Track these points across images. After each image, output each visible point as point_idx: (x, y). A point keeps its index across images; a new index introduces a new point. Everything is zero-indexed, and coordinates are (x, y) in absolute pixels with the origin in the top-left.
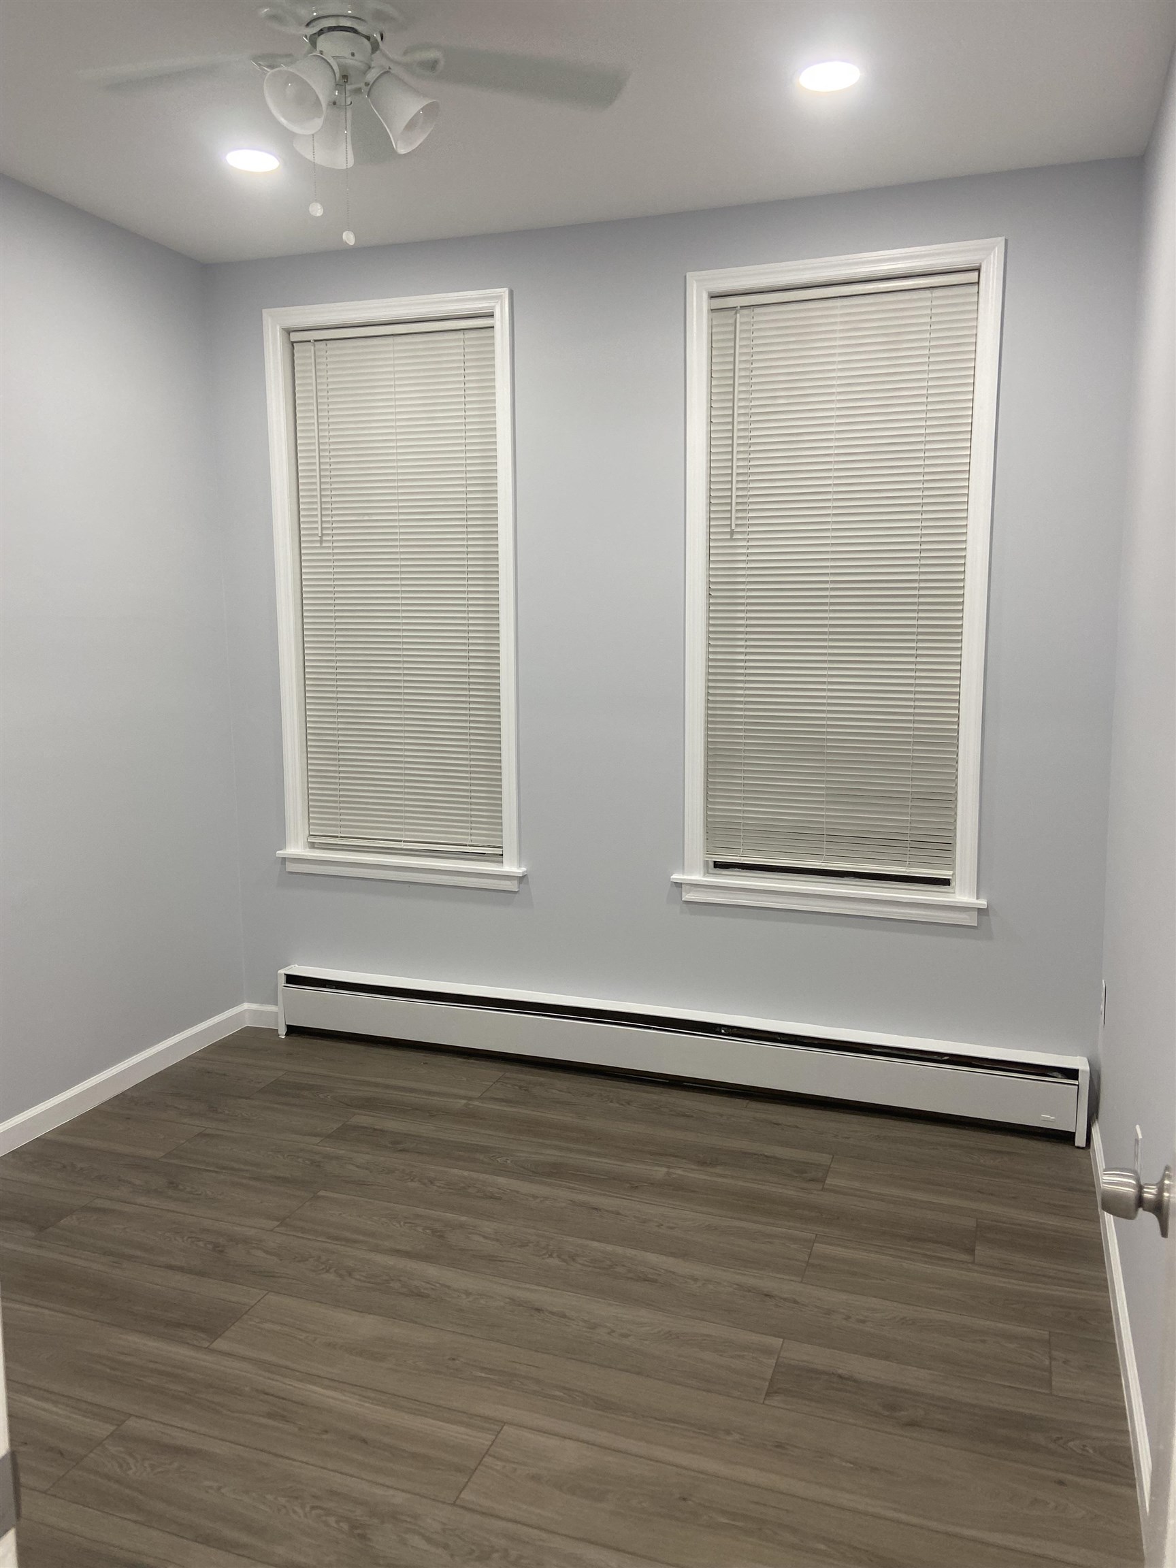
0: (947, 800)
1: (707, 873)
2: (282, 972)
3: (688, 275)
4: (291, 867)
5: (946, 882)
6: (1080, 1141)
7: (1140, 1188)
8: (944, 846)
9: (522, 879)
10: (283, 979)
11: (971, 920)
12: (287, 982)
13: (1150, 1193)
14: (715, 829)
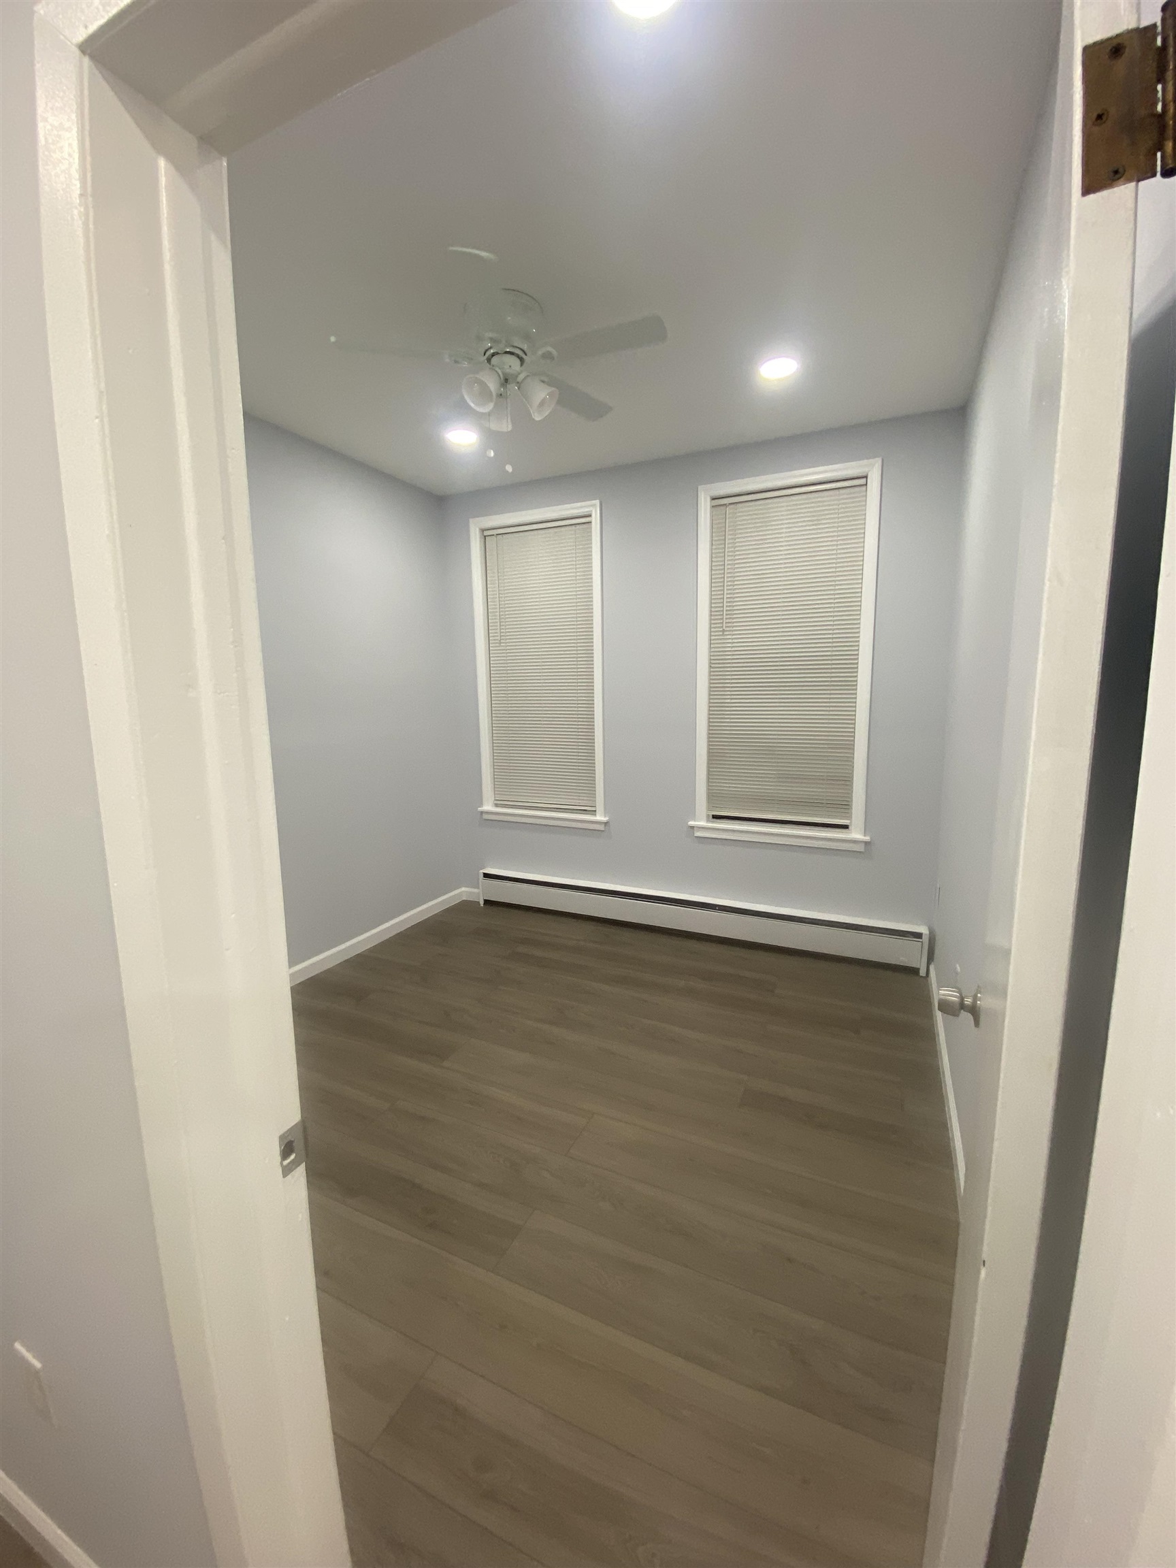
0: (848, 781)
1: (708, 821)
2: (481, 871)
3: (700, 487)
4: (486, 817)
5: (846, 827)
6: (923, 973)
7: (962, 999)
8: (845, 806)
9: (606, 824)
10: (482, 875)
11: (860, 848)
12: (484, 877)
13: (968, 1001)
14: (712, 797)
